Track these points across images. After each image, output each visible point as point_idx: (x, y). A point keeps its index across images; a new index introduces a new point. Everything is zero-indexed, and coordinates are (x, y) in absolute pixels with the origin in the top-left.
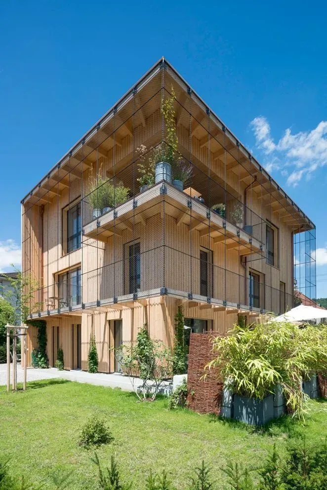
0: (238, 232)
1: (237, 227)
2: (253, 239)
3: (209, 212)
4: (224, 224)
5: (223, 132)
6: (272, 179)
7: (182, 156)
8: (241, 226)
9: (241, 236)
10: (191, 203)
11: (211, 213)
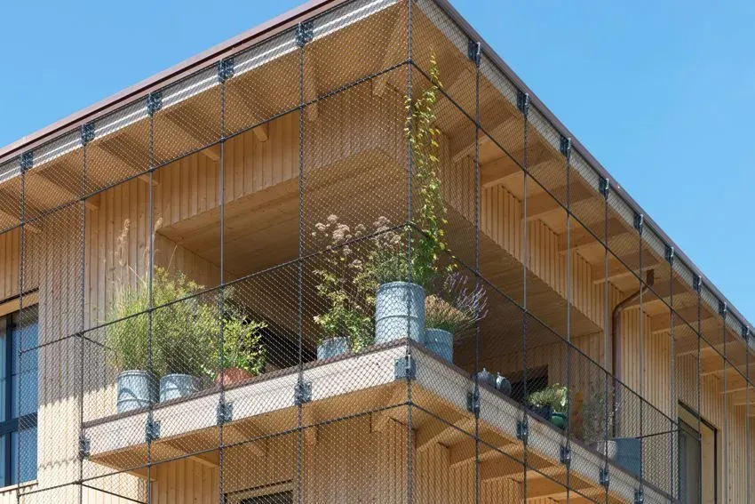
0: (604, 473)
1: (601, 456)
2: (647, 490)
3: (525, 417)
4: (565, 451)
5: (561, 157)
6: (703, 283)
7: (457, 260)
8: (611, 448)
9: (612, 485)
10: (476, 398)
11: (531, 421)
